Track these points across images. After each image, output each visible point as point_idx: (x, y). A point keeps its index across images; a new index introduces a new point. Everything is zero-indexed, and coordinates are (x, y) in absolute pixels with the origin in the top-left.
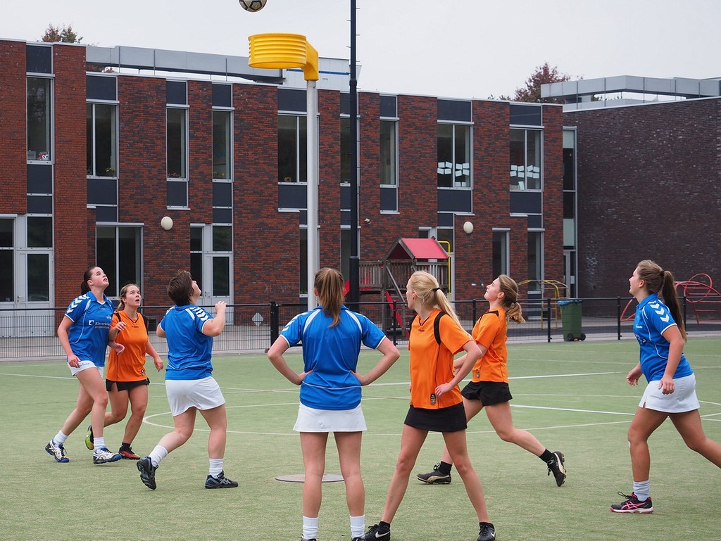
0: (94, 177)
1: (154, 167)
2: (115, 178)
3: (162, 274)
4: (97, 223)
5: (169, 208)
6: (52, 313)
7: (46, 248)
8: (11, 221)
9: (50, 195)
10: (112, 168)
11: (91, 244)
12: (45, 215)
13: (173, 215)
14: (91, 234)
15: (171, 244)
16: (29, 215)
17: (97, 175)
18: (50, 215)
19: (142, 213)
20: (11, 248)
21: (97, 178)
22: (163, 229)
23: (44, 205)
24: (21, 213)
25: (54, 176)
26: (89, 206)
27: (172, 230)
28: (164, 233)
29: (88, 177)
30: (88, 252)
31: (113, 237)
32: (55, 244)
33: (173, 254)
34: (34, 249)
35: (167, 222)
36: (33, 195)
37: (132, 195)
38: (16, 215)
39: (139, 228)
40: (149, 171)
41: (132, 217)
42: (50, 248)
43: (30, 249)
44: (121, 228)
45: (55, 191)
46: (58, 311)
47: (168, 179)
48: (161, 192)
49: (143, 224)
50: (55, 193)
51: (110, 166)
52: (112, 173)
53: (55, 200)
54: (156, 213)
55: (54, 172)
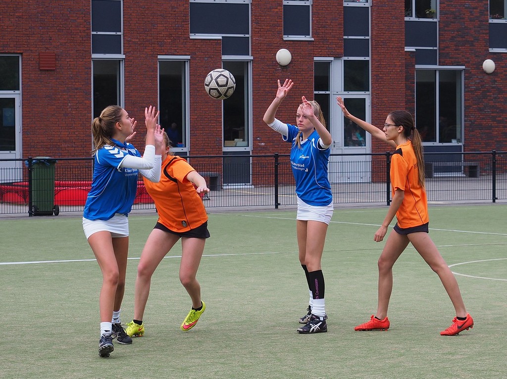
0: (413, 18)
1: (476, 8)
2: (435, 20)
3: (483, 118)
4: (417, 66)
5: (491, 50)
6: (369, 158)
7: (363, 93)
8: (328, 64)
9: (367, 38)
10: (433, 9)
11: (409, 88)
12: (362, 58)
13: (495, 57)
14: (409, 78)
15: (493, 88)
16: (346, 58)
17: (418, 16)
18: (367, 58)
19: (463, 56)
20: (327, 92)
21: (417, 20)
22: (484, 72)
23: (361, 48)
24: (337, 57)
25: (372, 18)
26: (407, 49)
27: (494, 73)
28: (486, 77)
29: (406, 19)
30: (406, 96)
31: (433, 81)
32: (372, 88)
33: (495, 98)
34: (350, 93)
35: (489, 65)
36: (350, 37)
37: (452, 37)
38: (332, 59)
39: (460, 71)
40: (471, 12)
41: (453, 60)
42: (367, 92)
43: (346, 93)
44: (441, 71)
45: (372, 33)
46: (374, 156)
47: (491, 21)
48: (483, 34)
49: (464, 67)
50: (372, 35)
51: (430, 8)
52: (432, 15)
53: (372, 43)
54: (476, 56)
55: (372, 14)
